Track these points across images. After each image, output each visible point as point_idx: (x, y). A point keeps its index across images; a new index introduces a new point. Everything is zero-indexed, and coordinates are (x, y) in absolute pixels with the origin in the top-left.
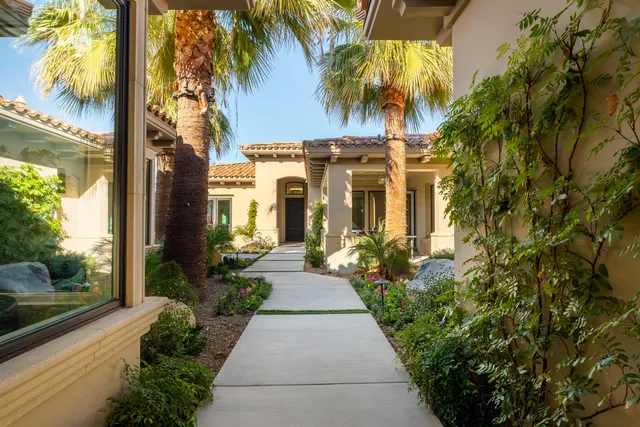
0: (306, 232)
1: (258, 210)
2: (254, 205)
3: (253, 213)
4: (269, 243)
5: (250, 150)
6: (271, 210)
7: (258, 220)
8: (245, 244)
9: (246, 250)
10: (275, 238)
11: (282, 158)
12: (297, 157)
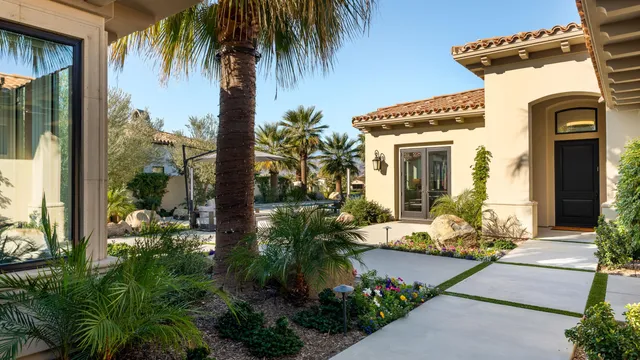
0: (603, 212)
1: (490, 165)
2: (483, 157)
3: (481, 172)
4: (514, 231)
5: (471, 53)
6: (519, 166)
7: (490, 185)
8: (452, 235)
9: (449, 248)
10: (527, 223)
11: (539, 57)
12: (576, 50)
